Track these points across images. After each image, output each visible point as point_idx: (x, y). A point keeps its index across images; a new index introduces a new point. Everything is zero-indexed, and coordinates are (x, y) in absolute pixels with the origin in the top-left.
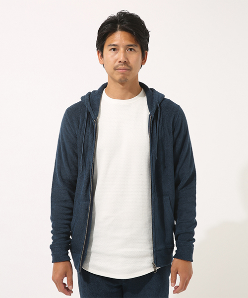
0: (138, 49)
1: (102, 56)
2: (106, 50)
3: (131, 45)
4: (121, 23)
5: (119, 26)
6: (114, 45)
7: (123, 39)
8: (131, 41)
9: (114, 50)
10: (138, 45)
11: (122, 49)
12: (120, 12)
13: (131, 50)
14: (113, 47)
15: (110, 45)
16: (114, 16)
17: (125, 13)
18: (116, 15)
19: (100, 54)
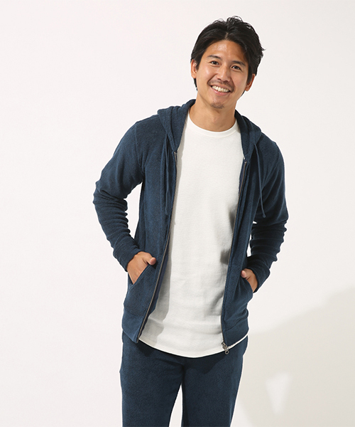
0: (245, 69)
1: (197, 67)
2: (205, 60)
3: (238, 63)
4: (230, 31)
5: (227, 34)
6: (216, 57)
7: (229, 52)
8: (239, 57)
9: (215, 63)
10: (246, 64)
11: (225, 64)
12: (231, 19)
13: (236, 67)
14: (214, 59)
15: (211, 56)
16: (223, 22)
17: (238, 20)
18: (226, 21)
19: (195, 64)
